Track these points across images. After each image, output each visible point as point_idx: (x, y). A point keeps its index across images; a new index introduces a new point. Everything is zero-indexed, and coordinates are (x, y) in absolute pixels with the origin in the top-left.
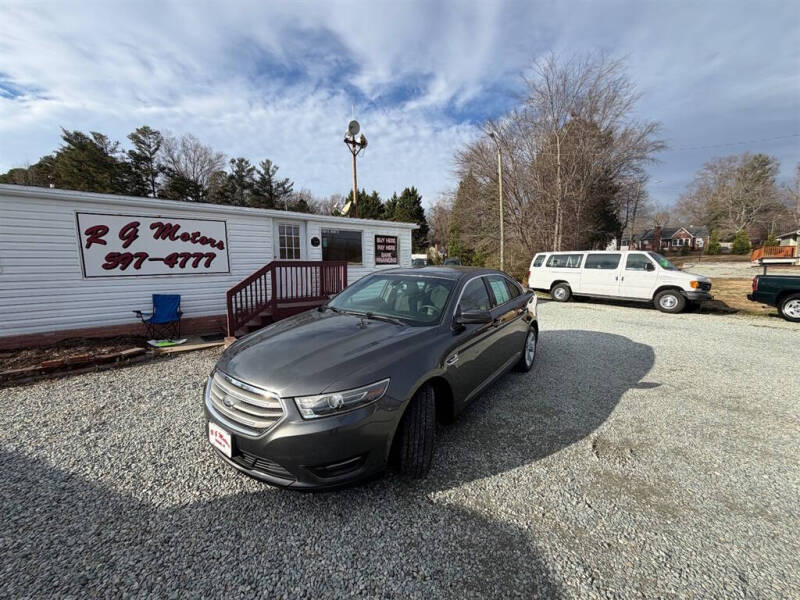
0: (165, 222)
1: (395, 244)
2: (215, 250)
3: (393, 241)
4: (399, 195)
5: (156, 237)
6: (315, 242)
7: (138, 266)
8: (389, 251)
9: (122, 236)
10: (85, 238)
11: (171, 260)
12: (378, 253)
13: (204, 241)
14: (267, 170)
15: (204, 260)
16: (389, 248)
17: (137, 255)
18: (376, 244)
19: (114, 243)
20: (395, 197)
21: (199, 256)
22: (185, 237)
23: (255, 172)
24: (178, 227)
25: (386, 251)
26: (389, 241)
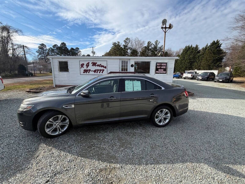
0: (94, 62)
1: (166, 66)
2: (104, 69)
3: (165, 64)
4: (209, 44)
5: (92, 66)
6: (132, 66)
7: (89, 73)
8: (163, 69)
9: (86, 66)
10: (81, 66)
11: (95, 71)
12: (157, 69)
13: (102, 66)
14: (156, 44)
15: (102, 71)
16: (162, 67)
17: (89, 70)
18: (157, 66)
19: (85, 68)
20: (207, 46)
21: (101, 70)
22: (98, 65)
23: (153, 45)
24: (97, 63)
25: (161, 68)
26: (162, 64)
